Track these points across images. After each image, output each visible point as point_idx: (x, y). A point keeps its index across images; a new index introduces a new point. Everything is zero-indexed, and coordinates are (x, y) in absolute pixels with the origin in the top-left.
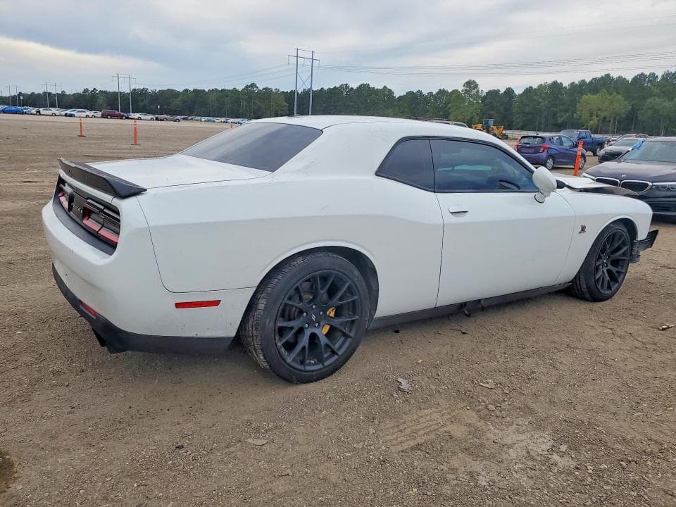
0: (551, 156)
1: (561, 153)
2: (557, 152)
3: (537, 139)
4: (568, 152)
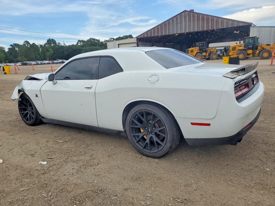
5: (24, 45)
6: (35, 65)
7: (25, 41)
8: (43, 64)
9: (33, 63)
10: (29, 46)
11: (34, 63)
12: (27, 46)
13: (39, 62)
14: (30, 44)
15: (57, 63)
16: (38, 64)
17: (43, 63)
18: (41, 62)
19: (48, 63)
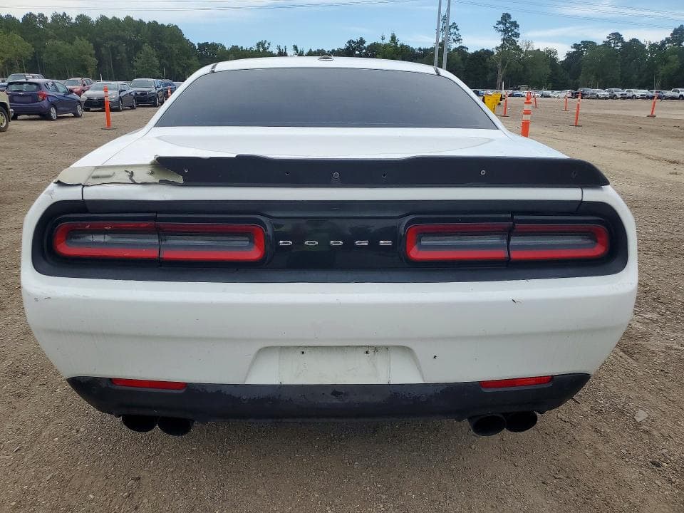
0: (53, 105)
1: (59, 100)
2: (55, 99)
3: (25, 85)
4: (63, 98)
5: (607, 44)
6: (606, 98)
7: (612, 34)
8: (629, 98)
9: (602, 93)
10: (618, 48)
11: (605, 93)
12: (613, 46)
13: (619, 92)
14: (622, 41)
15: (673, 98)
16: (613, 97)
17: (630, 94)
18: (625, 92)
19: (643, 97)
